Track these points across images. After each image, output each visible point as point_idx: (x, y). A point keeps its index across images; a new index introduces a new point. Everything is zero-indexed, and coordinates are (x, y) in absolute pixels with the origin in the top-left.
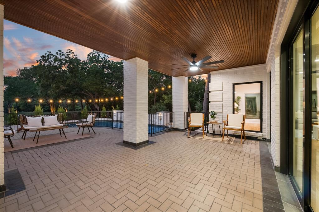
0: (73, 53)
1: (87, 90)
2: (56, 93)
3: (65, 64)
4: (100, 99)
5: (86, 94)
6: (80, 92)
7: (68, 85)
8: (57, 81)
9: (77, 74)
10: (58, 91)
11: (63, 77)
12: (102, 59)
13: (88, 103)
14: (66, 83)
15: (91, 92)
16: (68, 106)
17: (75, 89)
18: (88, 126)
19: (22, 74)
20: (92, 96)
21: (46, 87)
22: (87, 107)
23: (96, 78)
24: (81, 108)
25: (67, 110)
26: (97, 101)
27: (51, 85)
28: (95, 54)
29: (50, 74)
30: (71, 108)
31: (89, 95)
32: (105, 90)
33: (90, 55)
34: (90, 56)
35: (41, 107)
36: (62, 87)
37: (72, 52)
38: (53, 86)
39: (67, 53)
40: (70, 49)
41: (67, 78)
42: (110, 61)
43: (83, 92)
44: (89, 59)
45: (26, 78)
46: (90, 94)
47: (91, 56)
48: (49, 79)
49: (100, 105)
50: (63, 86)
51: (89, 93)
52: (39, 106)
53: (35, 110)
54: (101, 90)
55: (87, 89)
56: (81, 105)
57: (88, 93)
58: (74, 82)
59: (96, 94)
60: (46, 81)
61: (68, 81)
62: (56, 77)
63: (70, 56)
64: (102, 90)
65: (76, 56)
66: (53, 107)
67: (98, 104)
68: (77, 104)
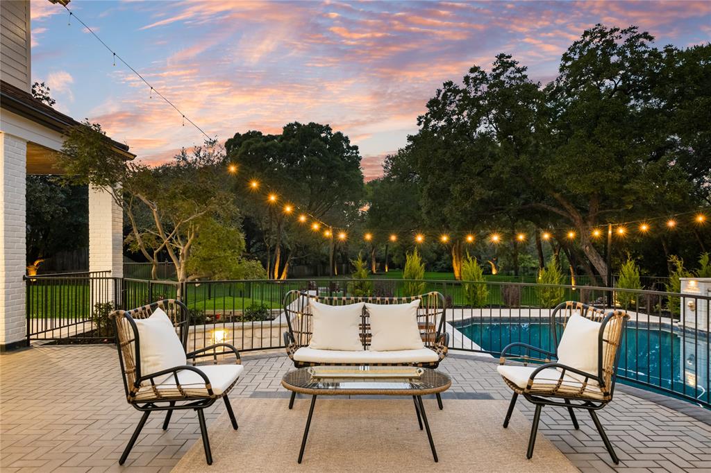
0: (512, 64)
1: (557, 195)
2: (464, 213)
3: (486, 111)
4: (610, 226)
5: (555, 210)
6: (534, 204)
7: (498, 184)
8: (466, 173)
9: (525, 137)
10: (467, 205)
11: (482, 157)
12: (621, 53)
13: (561, 244)
14: (491, 175)
15: (573, 199)
16: (497, 256)
17: (518, 195)
18: (568, 400)
19: (394, 170)
20: (577, 217)
21: (439, 195)
22: (557, 258)
23: (595, 141)
24: (538, 262)
25: (497, 268)
26: (597, 233)
27: (451, 188)
28: (592, 46)
29: (448, 154)
30: (507, 263)
31: (565, 214)
32: (633, 185)
33: (572, 55)
34: (570, 59)
35: (420, 259)
36: (481, 192)
37: (510, 60)
38: (456, 189)
39: (494, 70)
40: (502, 52)
41: (494, 157)
42: (660, 49)
43: (543, 205)
44: (567, 72)
45: (402, 180)
46: (567, 207)
47: (577, 57)
48: (445, 170)
49: (612, 252)
50: (483, 187)
51: (565, 203)
52: (416, 253)
53: (405, 269)
54: (614, 190)
55: (558, 191)
56: (536, 252)
57: (561, 207)
58: (516, 170)
59: (593, 206)
60: (440, 177)
61: (497, 167)
62: (464, 161)
63: (502, 78)
64: (621, 188)
65: (524, 73)
66: (458, 259)
67: (601, 247)
68: (523, 248)
